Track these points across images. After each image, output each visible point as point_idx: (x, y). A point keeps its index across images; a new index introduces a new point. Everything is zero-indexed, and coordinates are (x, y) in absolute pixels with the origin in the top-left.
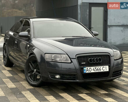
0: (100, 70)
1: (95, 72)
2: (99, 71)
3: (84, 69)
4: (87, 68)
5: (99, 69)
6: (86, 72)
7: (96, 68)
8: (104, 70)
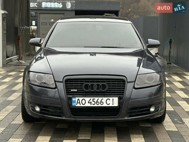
1: (92, 105)
2: (100, 105)
4: (78, 99)
6: (76, 106)
7: (95, 99)
8: (109, 104)
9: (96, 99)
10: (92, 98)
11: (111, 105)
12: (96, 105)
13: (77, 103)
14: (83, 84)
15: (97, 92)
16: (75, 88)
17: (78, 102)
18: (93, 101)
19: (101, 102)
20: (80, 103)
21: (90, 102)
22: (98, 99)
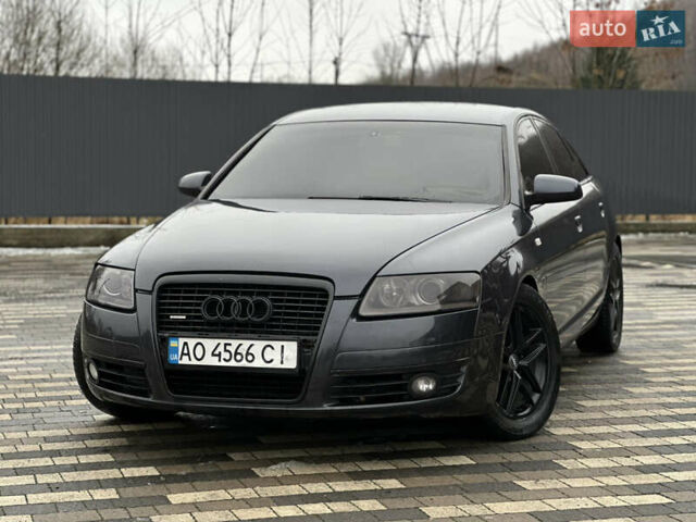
0: (250, 358)
1: (223, 363)
2: (244, 363)
3: (173, 343)
4: (186, 344)
5: (244, 353)
6: (180, 362)
7: (230, 344)
8: (271, 361)
9: (235, 343)
10: (223, 342)
11: (276, 364)
12: (232, 363)
13: (183, 354)
14: (203, 298)
15: (239, 324)
16: (182, 312)
17: (186, 352)
18: (226, 350)
19: (248, 354)
20: (188, 354)
21: (217, 352)
22: (240, 345)
